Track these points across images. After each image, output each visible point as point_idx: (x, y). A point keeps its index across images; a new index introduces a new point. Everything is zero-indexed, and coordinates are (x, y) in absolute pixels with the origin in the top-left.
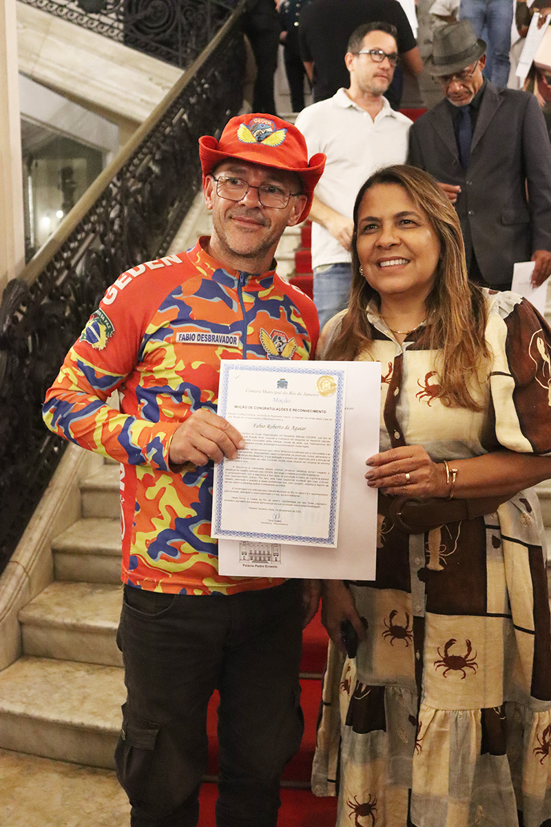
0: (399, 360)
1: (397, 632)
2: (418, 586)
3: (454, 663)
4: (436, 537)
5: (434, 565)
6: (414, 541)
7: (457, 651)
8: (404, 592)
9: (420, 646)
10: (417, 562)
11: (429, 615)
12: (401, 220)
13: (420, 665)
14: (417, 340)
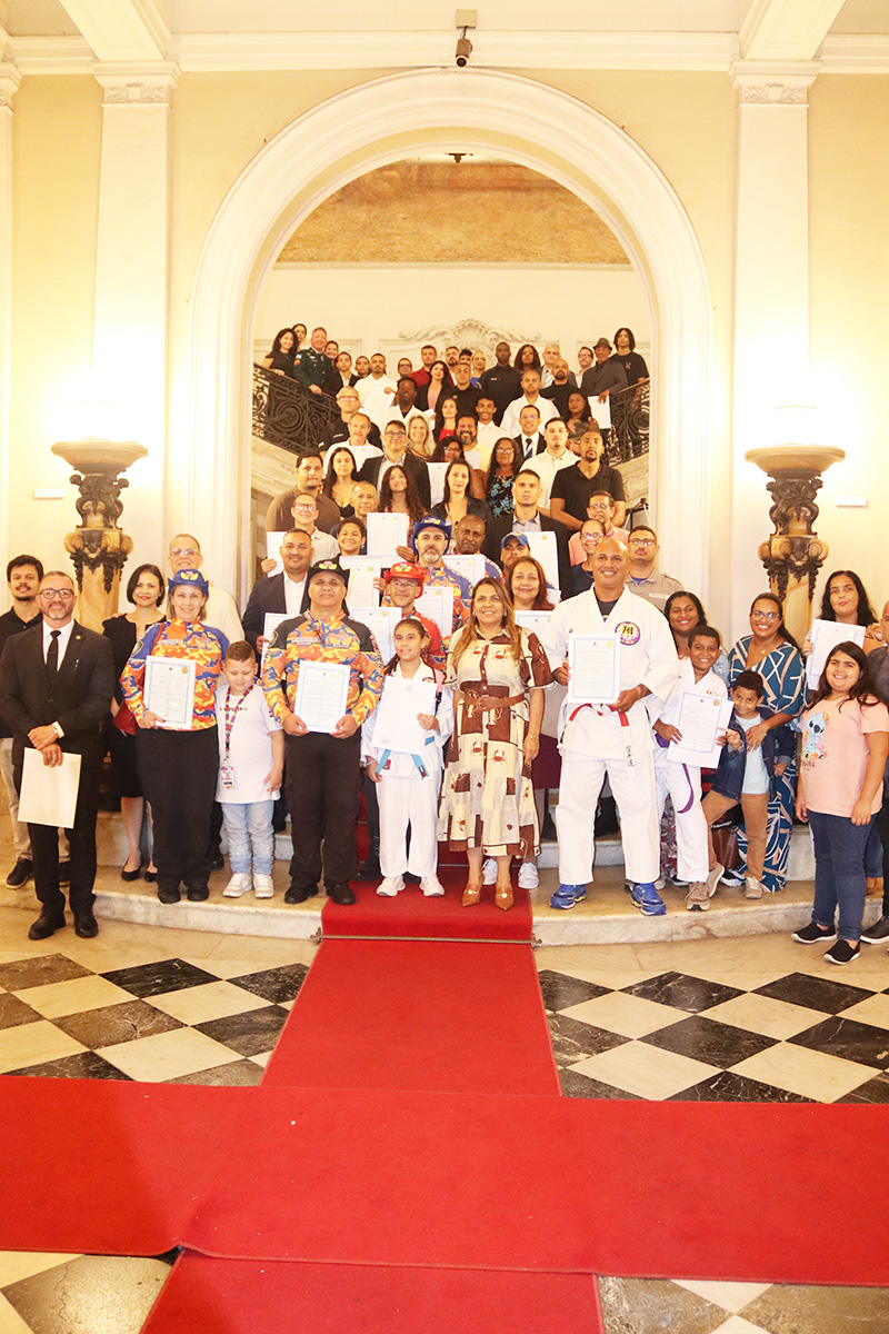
0: (487, 647)
1: (476, 750)
2: (486, 731)
3: (498, 759)
4: (493, 712)
5: (492, 723)
6: (485, 714)
7: (499, 755)
8: (479, 734)
9: (485, 754)
10: (485, 722)
11: (490, 742)
12: (493, 598)
13: (485, 760)
14: (496, 640)
